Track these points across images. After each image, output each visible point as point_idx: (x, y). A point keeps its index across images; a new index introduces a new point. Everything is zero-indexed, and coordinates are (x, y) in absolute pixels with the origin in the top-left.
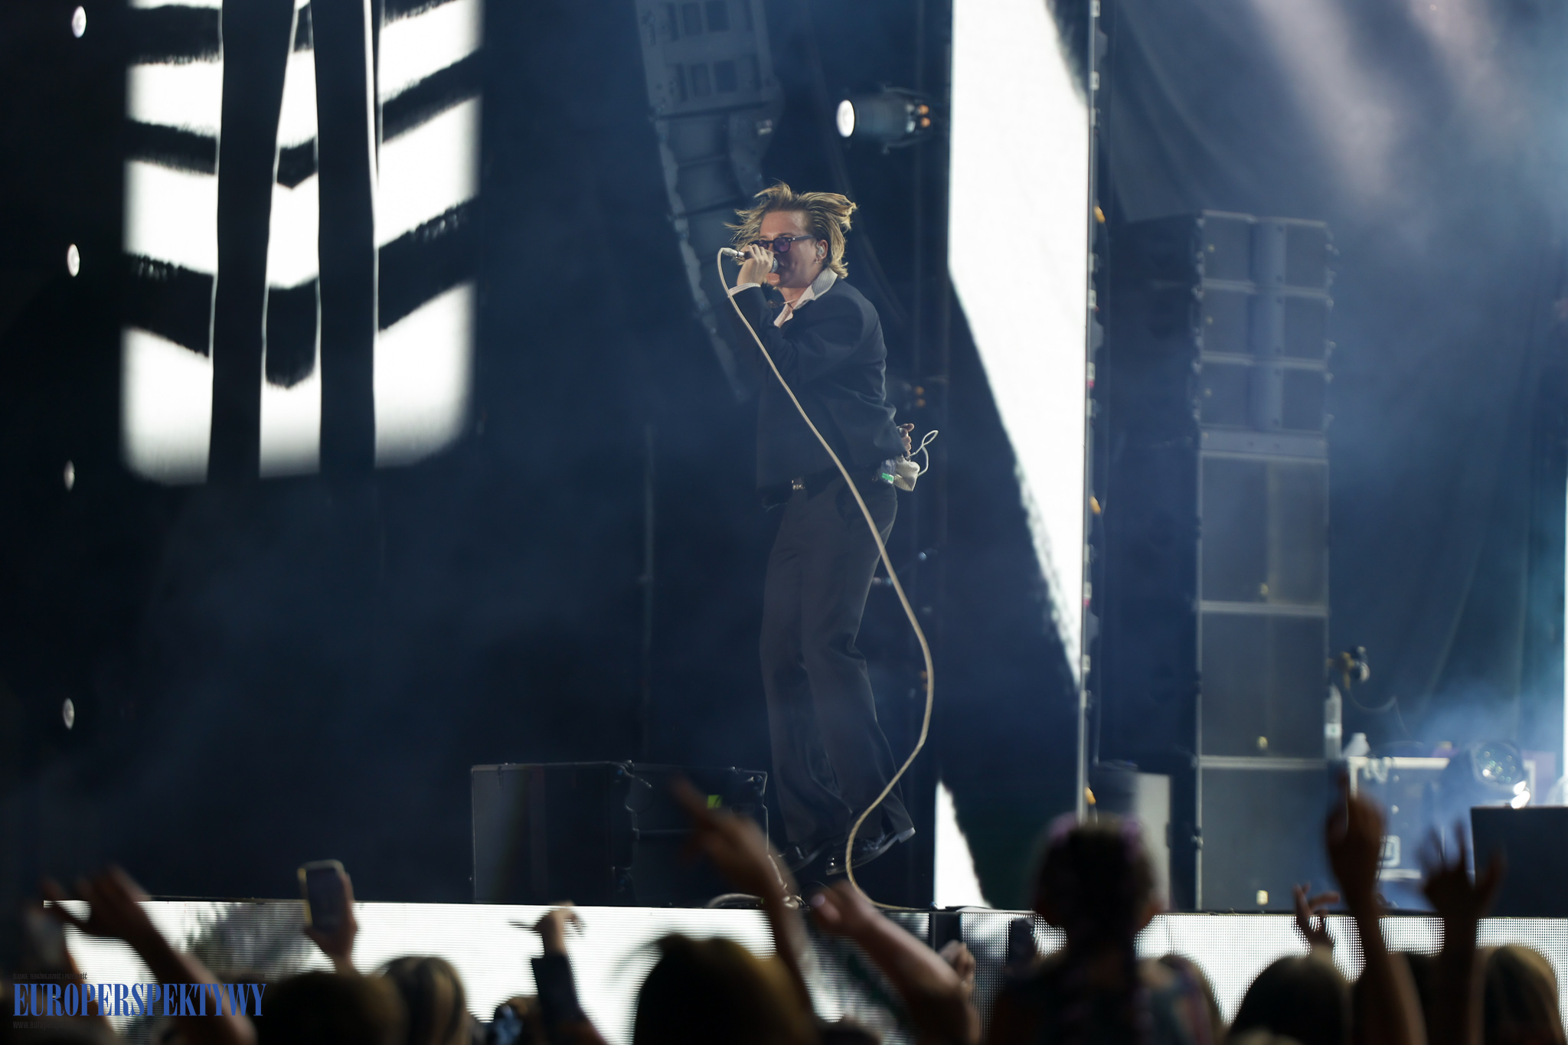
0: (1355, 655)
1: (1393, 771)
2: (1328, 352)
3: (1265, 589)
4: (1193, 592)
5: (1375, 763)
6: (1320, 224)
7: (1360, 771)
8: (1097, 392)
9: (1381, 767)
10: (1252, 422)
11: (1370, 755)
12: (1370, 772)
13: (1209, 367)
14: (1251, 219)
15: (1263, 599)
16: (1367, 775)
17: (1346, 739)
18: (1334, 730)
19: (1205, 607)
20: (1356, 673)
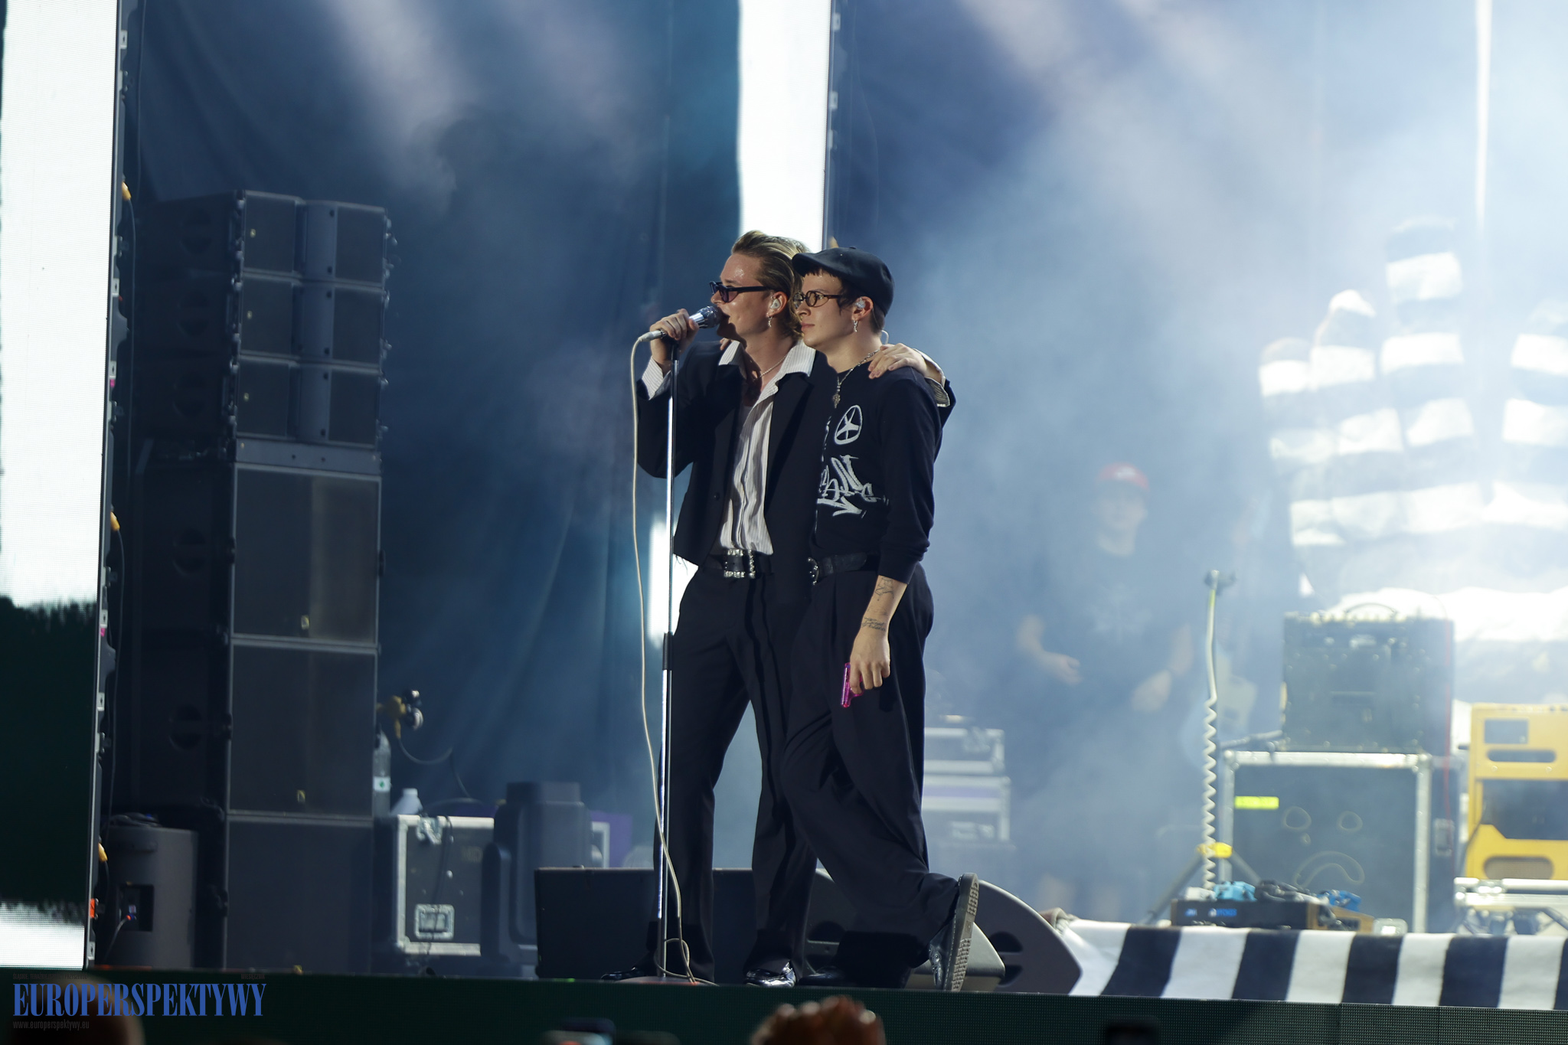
0: (409, 700)
1: (448, 831)
2: (384, 355)
3: (306, 622)
4: (225, 624)
5: (428, 823)
6: (379, 210)
7: (411, 830)
8: (118, 393)
9: (435, 828)
10: (294, 430)
11: (421, 813)
12: (423, 832)
13: (246, 367)
14: (298, 201)
15: (304, 633)
16: (420, 836)
17: (395, 796)
18: (382, 784)
19: (238, 640)
20: (410, 716)
